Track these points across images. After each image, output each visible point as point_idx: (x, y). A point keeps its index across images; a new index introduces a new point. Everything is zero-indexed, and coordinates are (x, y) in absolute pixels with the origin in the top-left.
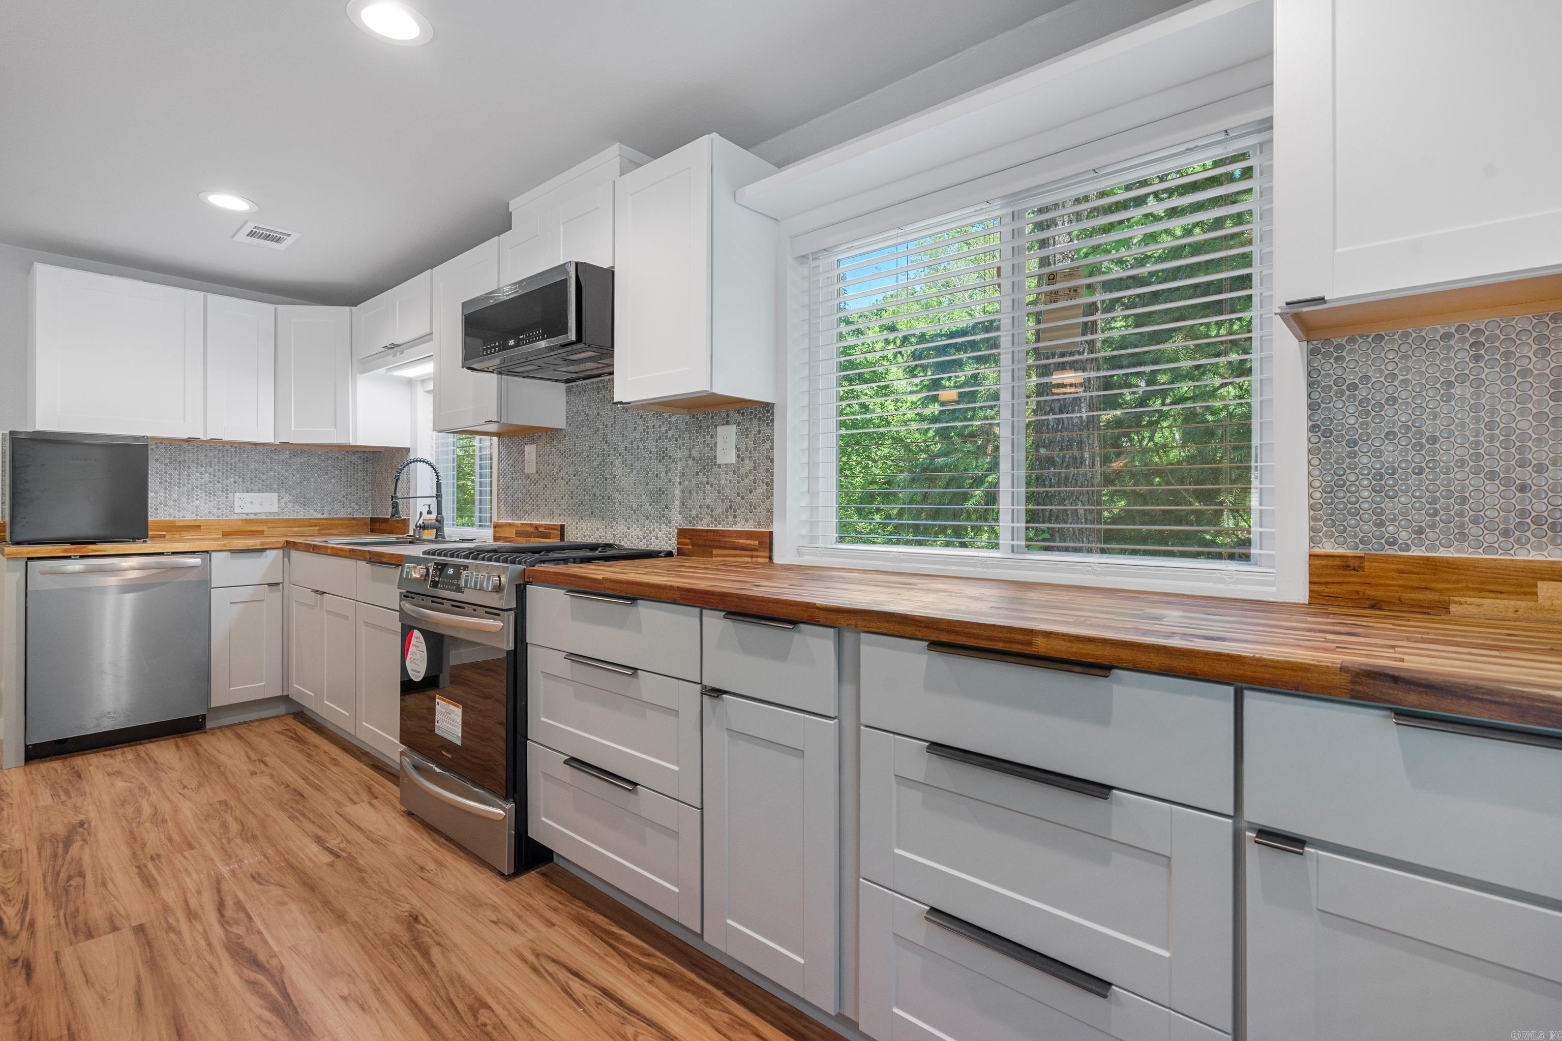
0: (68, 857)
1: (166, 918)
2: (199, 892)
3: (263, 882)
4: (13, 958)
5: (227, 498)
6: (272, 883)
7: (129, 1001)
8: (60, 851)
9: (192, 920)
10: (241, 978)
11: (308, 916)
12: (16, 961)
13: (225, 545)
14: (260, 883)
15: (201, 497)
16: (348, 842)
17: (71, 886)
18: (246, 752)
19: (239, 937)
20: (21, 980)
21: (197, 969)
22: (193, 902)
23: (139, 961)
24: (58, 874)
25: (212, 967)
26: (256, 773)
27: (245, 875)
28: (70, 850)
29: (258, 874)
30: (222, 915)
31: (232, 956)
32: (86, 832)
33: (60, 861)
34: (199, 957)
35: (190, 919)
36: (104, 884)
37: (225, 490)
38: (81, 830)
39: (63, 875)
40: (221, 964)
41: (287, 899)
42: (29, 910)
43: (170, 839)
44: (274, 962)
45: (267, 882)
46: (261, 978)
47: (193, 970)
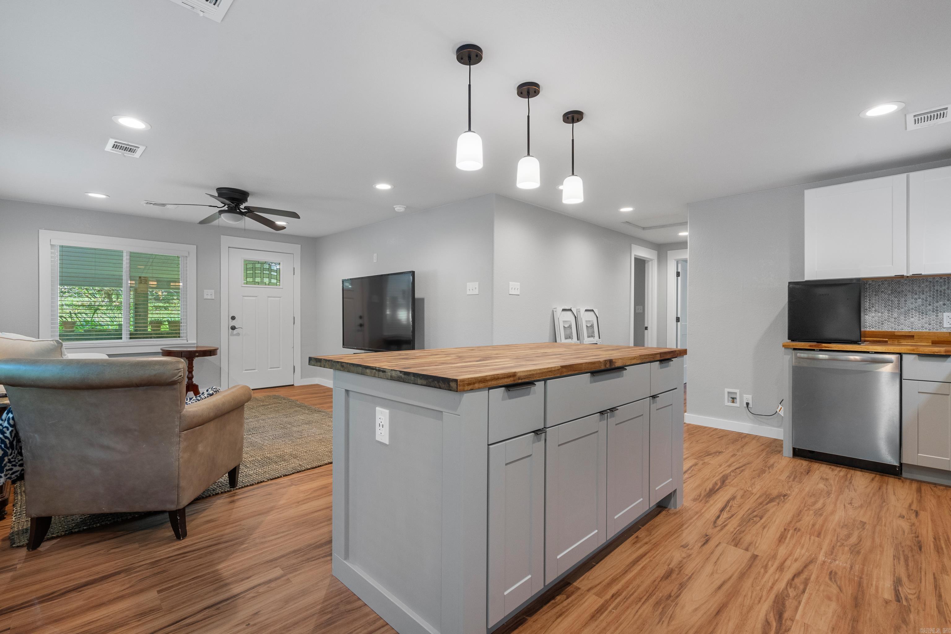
0: (766, 506)
1: (769, 561)
2: (796, 560)
3: (833, 579)
4: (707, 534)
5: (937, 316)
6: (837, 584)
7: (719, 583)
8: (765, 503)
9: (778, 571)
10: (766, 615)
11: (835, 617)
12: (707, 536)
13: (913, 350)
14: (831, 579)
15: (916, 316)
16: (919, 598)
17: (753, 519)
18: (912, 502)
19: (788, 596)
20: (700, 544)
21: (755, 593)
22: (788, 563)
23: (739, 570)
24: (755, 511)
25: (761, 598)
26: (903, 517)
27: (828, 569)
28: (769, 504)
29: (836, 573)
30: (793, 579)
31: (774, 602)
32: (783, 500)
33: (761, 506)
34: (761, 589)
35: (778, 569)
36: (764, 528)
37: (936, 311)
38: (782, 498)
39: (755, 513)
40: (765, 601)
41: (834, 598)
42: (730, 520)
43: (813, 525)
44: (789, 623)
45: (835, 581)
46: (774, 624)
47: (752, 592)
